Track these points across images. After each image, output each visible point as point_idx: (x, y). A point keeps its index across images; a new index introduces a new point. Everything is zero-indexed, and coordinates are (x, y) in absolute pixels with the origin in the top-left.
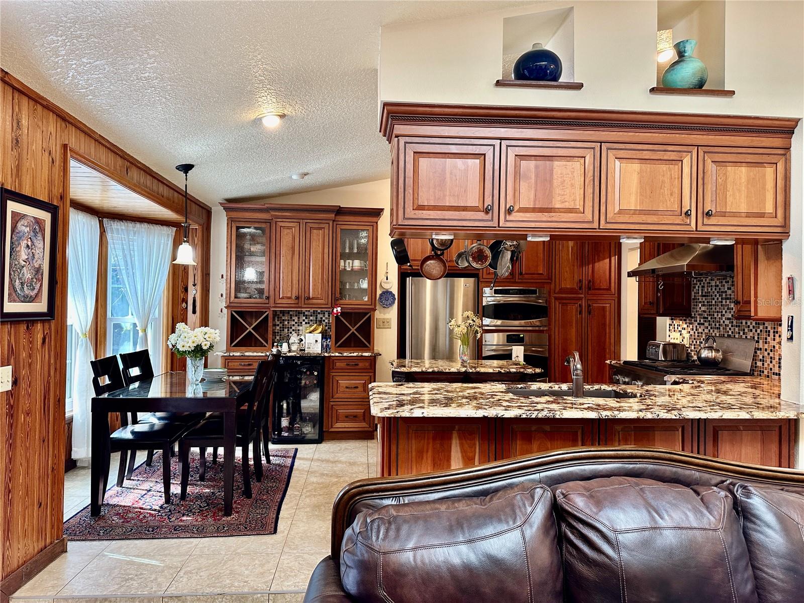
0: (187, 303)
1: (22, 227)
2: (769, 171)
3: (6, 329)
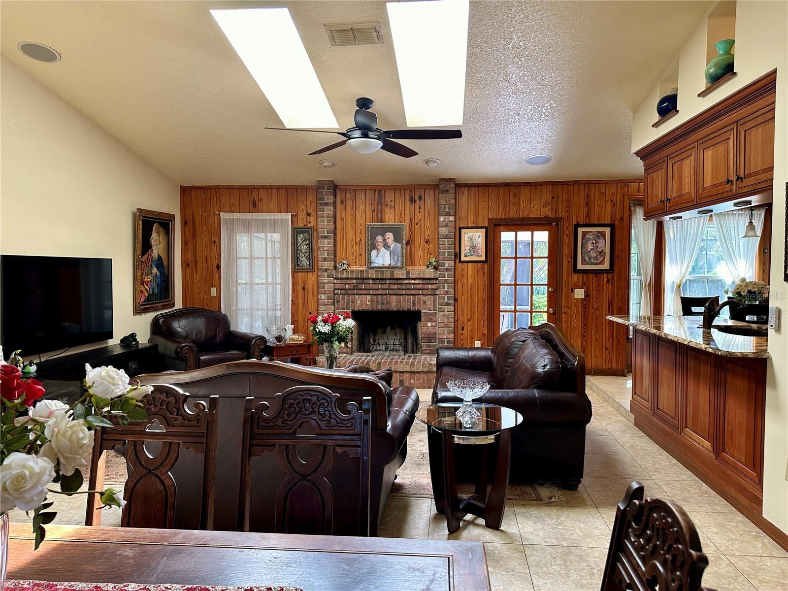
1: (589, 237)
3: (581, 275)
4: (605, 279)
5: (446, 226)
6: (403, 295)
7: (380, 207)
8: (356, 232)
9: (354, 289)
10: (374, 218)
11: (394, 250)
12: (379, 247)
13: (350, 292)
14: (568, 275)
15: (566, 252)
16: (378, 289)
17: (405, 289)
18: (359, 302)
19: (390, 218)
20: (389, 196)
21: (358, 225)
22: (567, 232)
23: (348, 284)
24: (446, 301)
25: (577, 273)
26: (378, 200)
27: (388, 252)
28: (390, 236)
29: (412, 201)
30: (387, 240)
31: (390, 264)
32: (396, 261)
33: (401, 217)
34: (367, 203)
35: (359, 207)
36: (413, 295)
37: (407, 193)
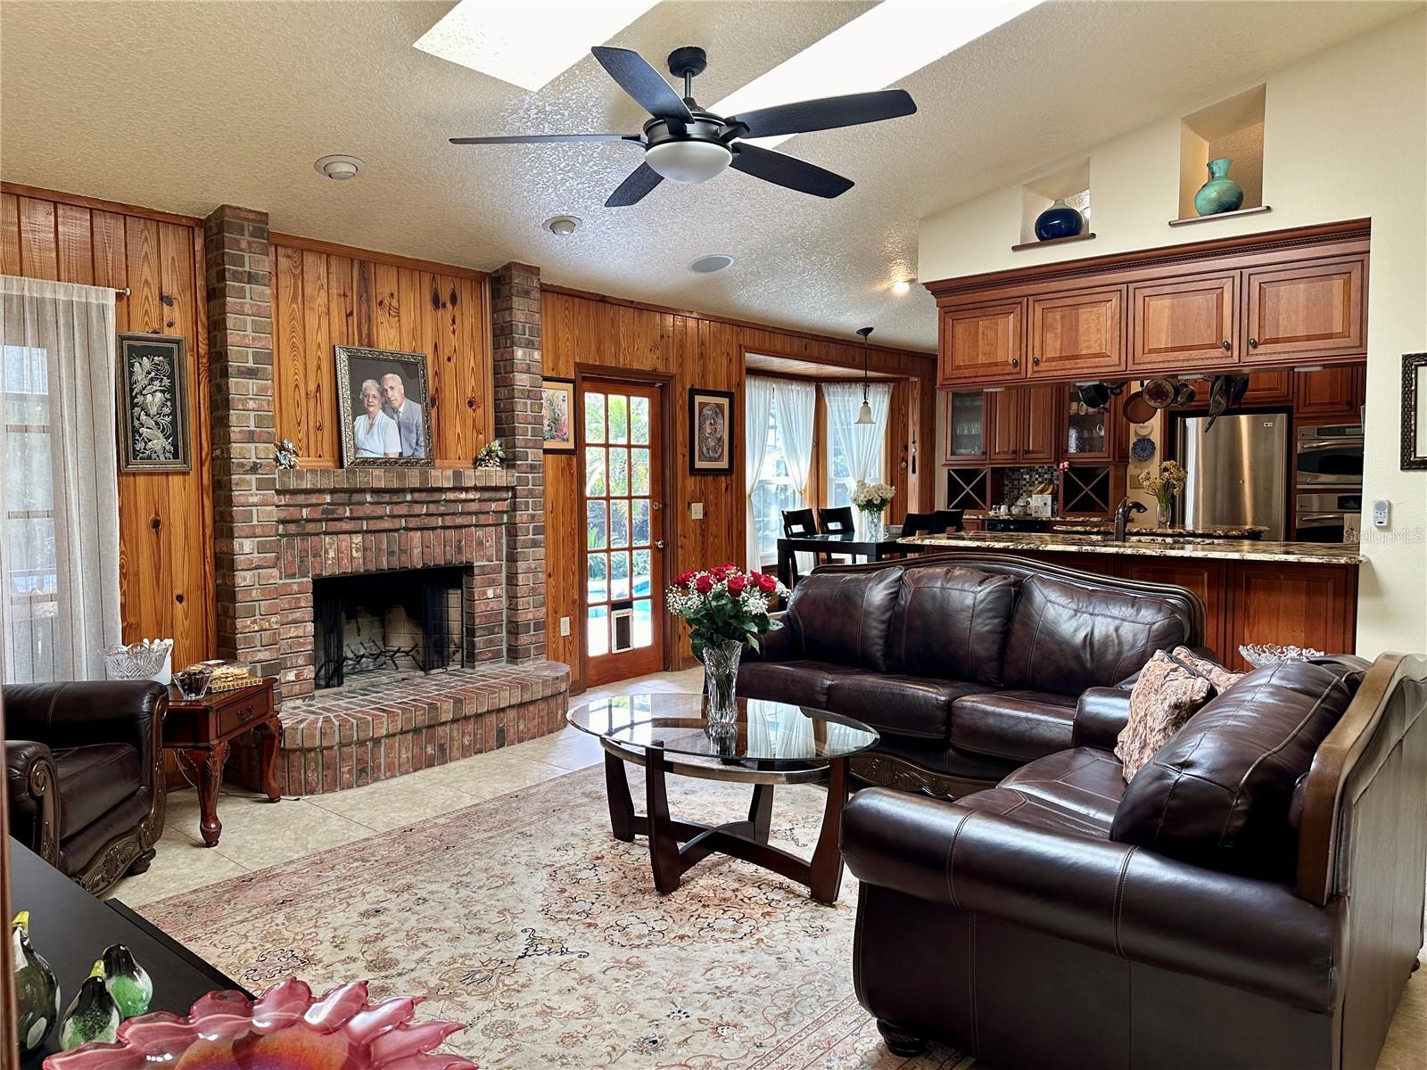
0: (907, 462)
1: (707, 412)
2: (1338, 283)
3: (698, 478)
4: (724, 485)
5: (528, 371)
6: (434, 529)
7: (364, 308)
8: (305, 364)
9: (320, 520)
10: (350, 332)
11: (408, 419)
12: (371, 409)
13: (310, 527)
14: (684, 478)
15: (680, 438)
16: (381, 518)
17: (442, 515)
18: (332, 554)
19: (389, 338)
20: (385, 283)
21: (311, 348)
22: (681, 401)
23: (307, 506)
24: (531, 536)
25: (695, 475)
26: (359, 286)
27: (393, 424)
28: (394, 382)
29: (437, 303)
30: (390, 393)
31: (401, 454)
32: (414, 445)
33: (414, 337)
34: (334, 291)
35: (312, 299)
36: (456, 527)
37: (426, 279)
